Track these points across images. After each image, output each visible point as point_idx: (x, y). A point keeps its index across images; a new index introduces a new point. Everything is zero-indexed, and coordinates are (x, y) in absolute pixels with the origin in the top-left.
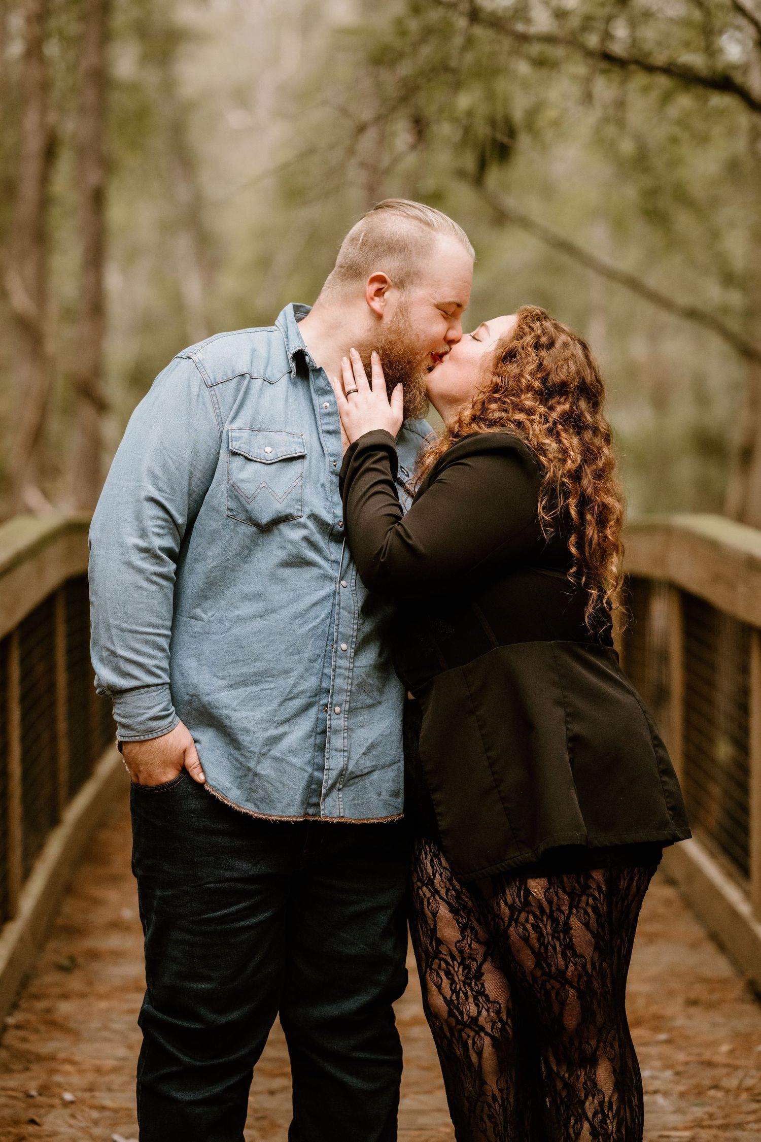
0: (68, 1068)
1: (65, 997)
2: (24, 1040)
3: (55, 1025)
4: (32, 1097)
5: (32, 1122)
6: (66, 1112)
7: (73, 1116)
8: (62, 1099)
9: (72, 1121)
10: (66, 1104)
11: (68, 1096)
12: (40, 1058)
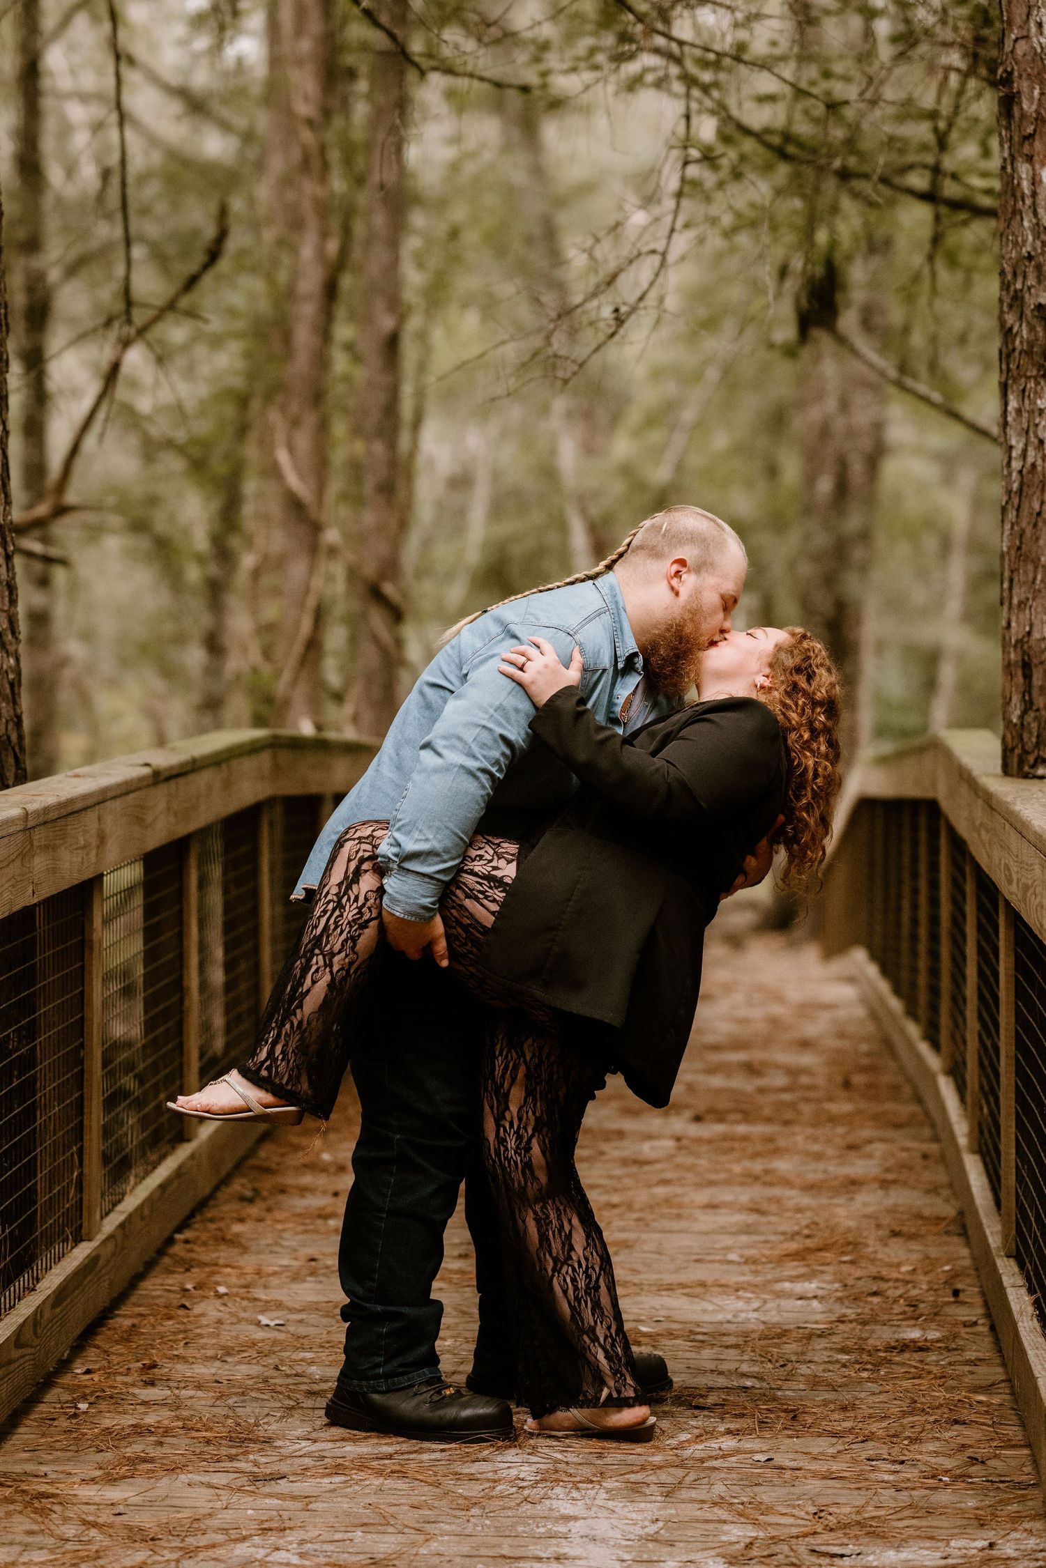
0: (228, 1270)
1: (241, 1220)
2: (192, 1251)
3: (223, 1239)
4: (187, 1290)
5: (184, 1307)
6: (218, 1302)
7: (225, 1305)
8: (217, 1291)
9: (222, 1308)
10: (219, 1296)
11: (222, 1290)
12: (202, 1264)
